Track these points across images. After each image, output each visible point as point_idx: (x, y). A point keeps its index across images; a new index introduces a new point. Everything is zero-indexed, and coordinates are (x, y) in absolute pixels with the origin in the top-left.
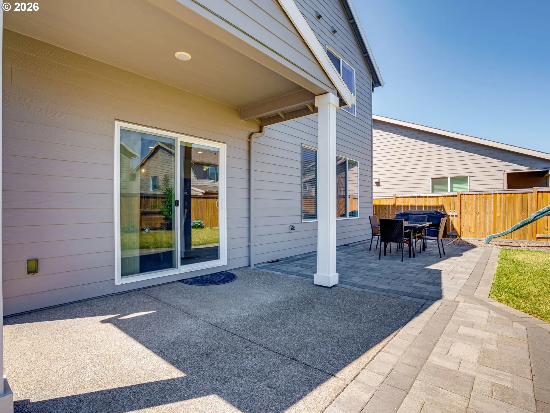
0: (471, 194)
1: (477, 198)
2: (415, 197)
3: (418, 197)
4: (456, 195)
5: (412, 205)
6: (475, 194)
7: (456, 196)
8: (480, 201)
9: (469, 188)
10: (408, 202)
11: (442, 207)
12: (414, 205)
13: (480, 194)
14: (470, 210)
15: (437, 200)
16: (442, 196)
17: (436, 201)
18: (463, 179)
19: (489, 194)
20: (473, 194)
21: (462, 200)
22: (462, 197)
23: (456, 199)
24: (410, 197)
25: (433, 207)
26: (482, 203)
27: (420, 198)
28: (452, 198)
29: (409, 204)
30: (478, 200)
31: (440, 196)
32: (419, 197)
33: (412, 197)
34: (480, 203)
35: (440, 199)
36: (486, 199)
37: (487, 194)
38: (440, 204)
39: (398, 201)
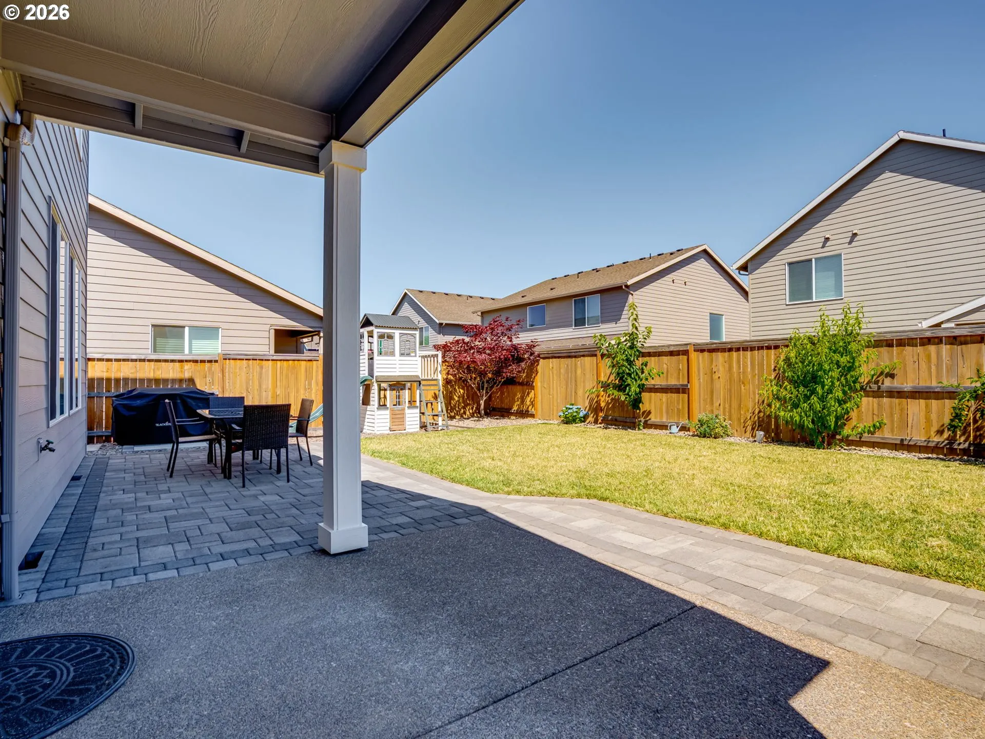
0: (239, 359)
1: (248, 366)
2: (136, 360)
3: (141, 360)
4: (217, 359)
5: (127, 376)
6: (246, 359)
7: (216, 361)
8: (253, 371)
9: (220, 347)
10: (119, 370)
11: (191, 381)
12: (131, 376)
13: (253, 359)
14: (238, 386)
15: (182, 367)
16: (190, 361)
17: (179, 370)
18: (209, 332)
19: (265, 360)
20: (243, 359)
21: (226, 368)
22: (226, 364)
23: (215, 366)
24: (124, 360)
25: (174, 381)
26: (255, 374)
27: (147, 363)
28: (207, 365)
29: (121, 375)
30: (250, 369)
31: (187, 361)
32: (144, 360)
33: (127, 360)
34: (253, 373)
35: (187, 366)
36: (261, 367)
37: (263, 360)
38: (187, 375)
39: (94, 367)
